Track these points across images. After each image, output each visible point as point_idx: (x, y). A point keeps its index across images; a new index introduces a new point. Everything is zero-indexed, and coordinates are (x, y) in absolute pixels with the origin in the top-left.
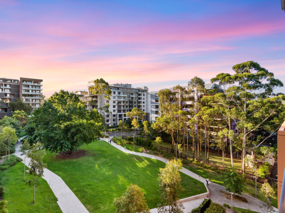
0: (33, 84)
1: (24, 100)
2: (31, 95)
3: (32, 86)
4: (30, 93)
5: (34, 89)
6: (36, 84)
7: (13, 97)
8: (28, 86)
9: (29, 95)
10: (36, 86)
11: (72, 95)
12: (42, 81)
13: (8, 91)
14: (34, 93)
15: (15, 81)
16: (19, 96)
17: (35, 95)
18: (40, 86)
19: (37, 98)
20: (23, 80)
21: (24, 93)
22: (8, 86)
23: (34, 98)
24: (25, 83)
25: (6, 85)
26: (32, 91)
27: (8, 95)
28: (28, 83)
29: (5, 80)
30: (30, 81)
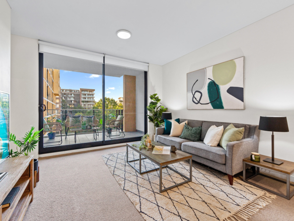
0: (88, 93)
1: (83, 105)
2: (87, 102)
3: (88, 94)
4: (87, 100)
5: (89, 96)
6: (91, 93)
7: (75, 103)
8: (85, 95)
9: (86, 102)
10: (90, 94)
11: (112, 100)
12: (94, 90)
13: (72, 99)
14: (89, 100)
15: (77, 91)
16: (79, 102)
17: (90, 101)
18: (93, 95)
19: (91, 103)
20: (82, 90)
21: (82, 100)
22: (73, 95)
23: (89, 103)
24: (83, 92)
25: (71, 94)
26: (88, 98)
27: (73, 102)
28: (86, 93)
29: (71, 91)
30: (86, 90)
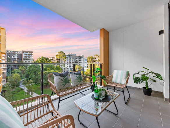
0: (28, 54)
1: (24, 62)
2: (28, 59)
3: (28, 55)
4: (27, 58)
5: (29, 56)
6: (30, 54)
7: (18, 60)
8: (26, 55)
9: (26, 59)
11: (47, 59)
12: (33, 52)
13: (16, 57)
15: (19, 52)
16: (21, 59)
17: (30, 59)
18: (32, 55)
19: (30, 60)
20: (24, 52)
21: (24, 58)
22: (16, 55)
24: (24, 53)
25: (15, 54)
26: (28, 57)
27: (16, 59)
28: (26, 53)
29: (15, 52)
30: (27, 52)
